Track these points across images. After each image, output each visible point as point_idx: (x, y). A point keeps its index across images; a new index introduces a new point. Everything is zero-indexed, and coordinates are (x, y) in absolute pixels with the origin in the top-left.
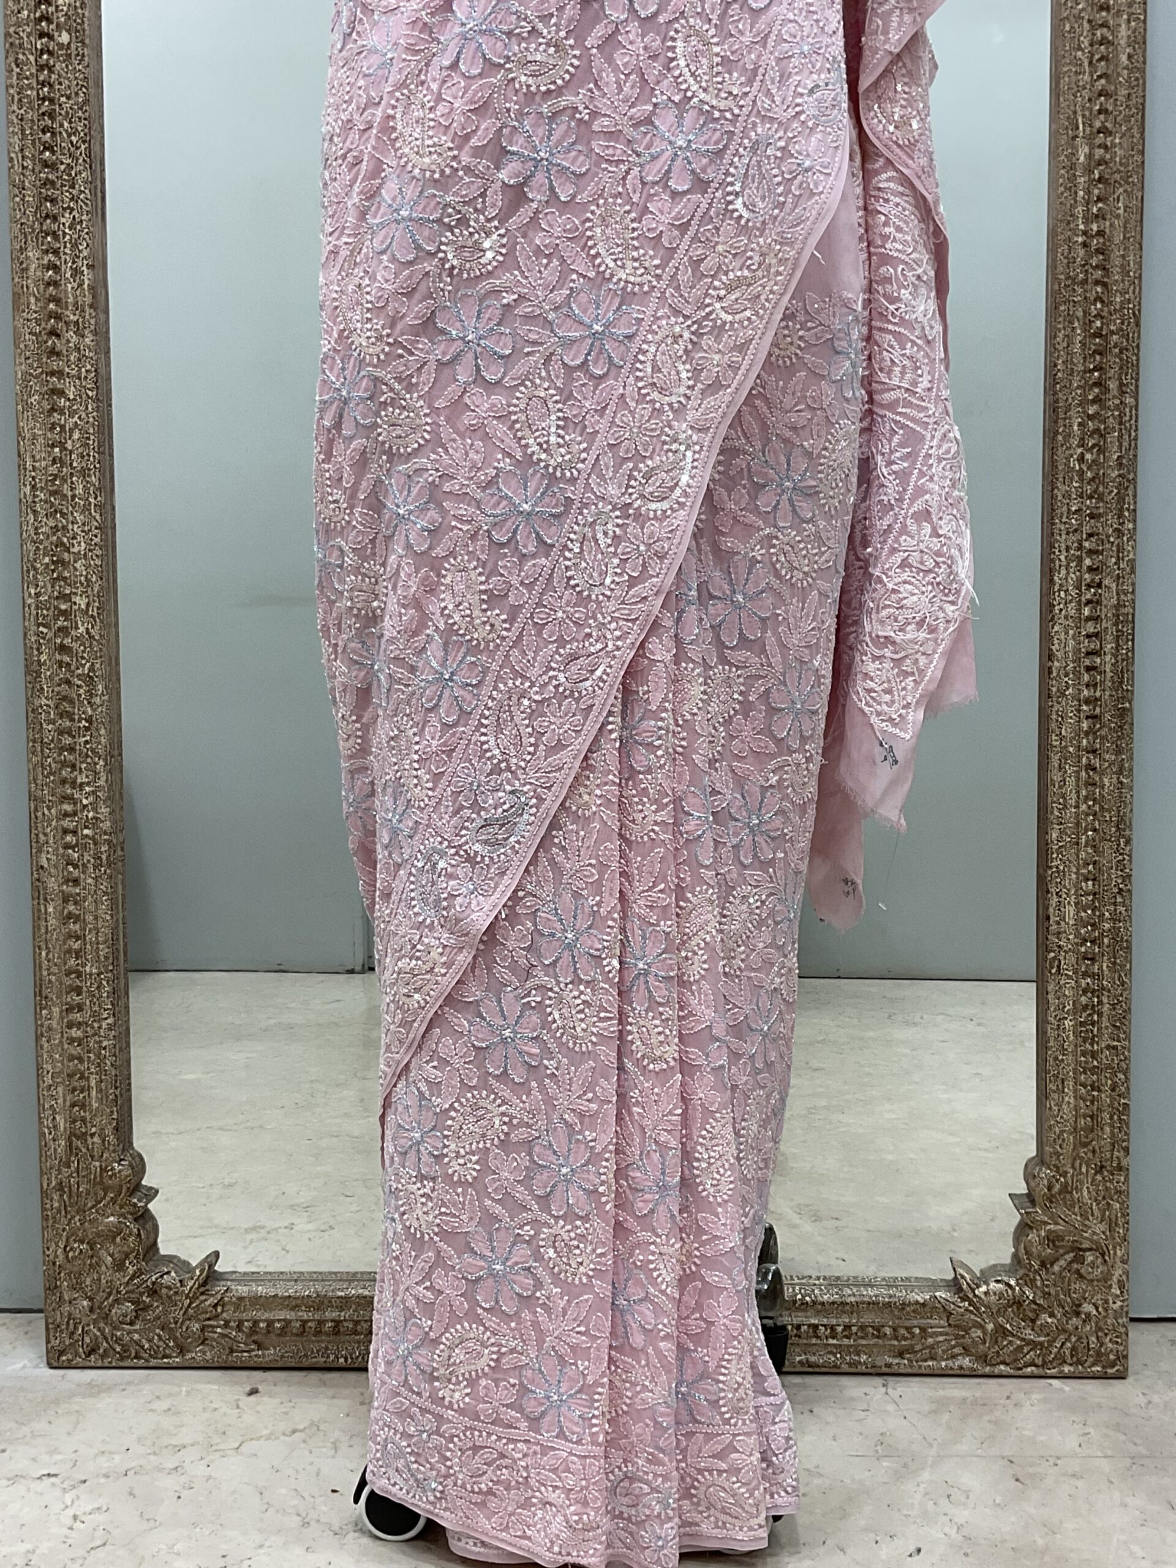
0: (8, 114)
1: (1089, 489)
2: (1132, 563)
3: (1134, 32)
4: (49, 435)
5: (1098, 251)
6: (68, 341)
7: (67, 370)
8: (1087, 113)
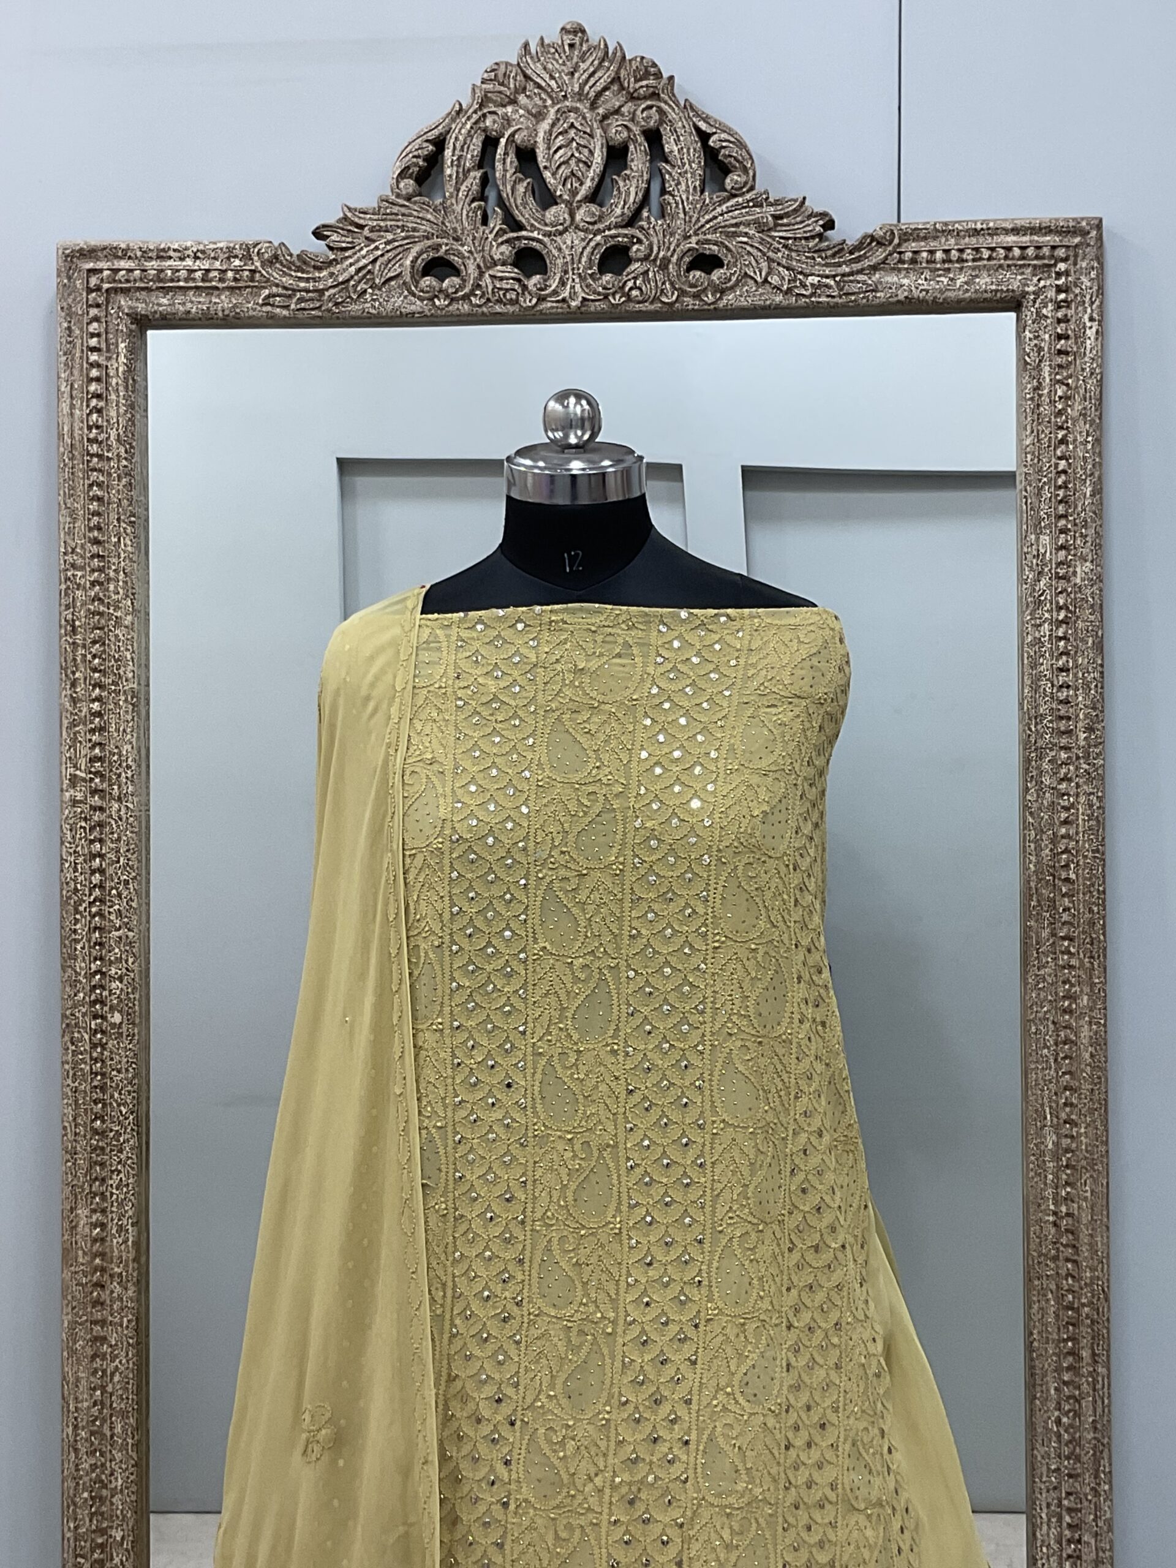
0: (63, 1086)
1: (1066, 1451)
2: (1109, 1523)
3: (1096, 1033)
4: (92, 1379)
5: (1067, 1231)
6: (112, 1292)
7: (110, 1318)
8: (1054, 1105)
